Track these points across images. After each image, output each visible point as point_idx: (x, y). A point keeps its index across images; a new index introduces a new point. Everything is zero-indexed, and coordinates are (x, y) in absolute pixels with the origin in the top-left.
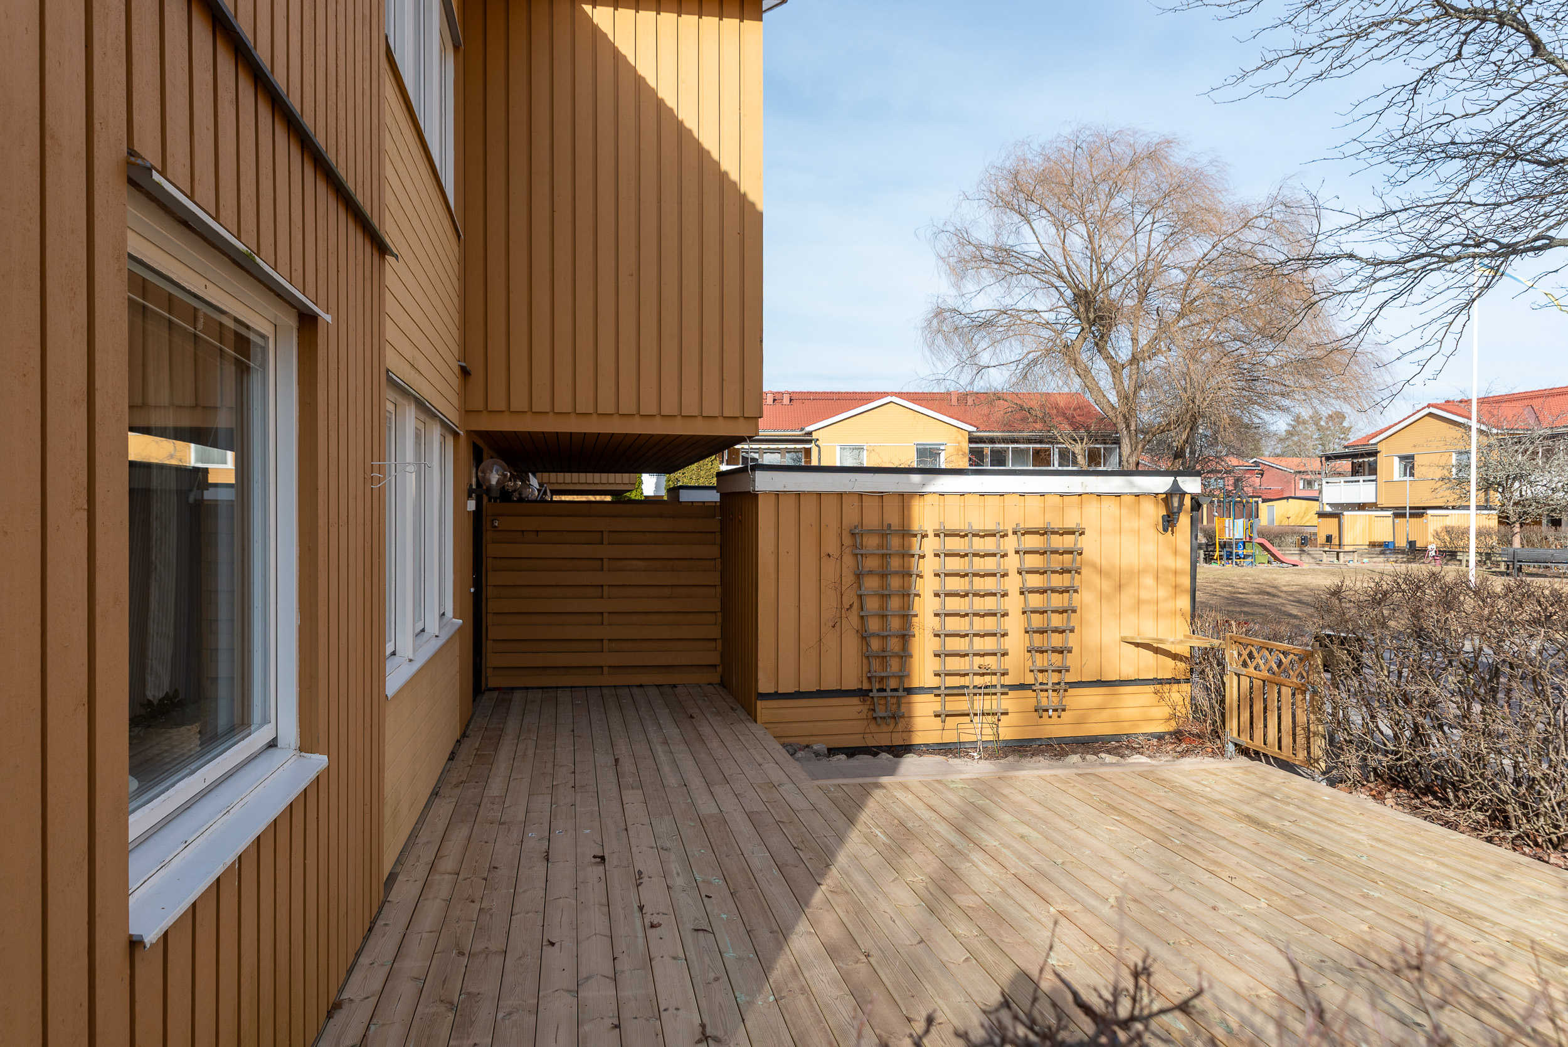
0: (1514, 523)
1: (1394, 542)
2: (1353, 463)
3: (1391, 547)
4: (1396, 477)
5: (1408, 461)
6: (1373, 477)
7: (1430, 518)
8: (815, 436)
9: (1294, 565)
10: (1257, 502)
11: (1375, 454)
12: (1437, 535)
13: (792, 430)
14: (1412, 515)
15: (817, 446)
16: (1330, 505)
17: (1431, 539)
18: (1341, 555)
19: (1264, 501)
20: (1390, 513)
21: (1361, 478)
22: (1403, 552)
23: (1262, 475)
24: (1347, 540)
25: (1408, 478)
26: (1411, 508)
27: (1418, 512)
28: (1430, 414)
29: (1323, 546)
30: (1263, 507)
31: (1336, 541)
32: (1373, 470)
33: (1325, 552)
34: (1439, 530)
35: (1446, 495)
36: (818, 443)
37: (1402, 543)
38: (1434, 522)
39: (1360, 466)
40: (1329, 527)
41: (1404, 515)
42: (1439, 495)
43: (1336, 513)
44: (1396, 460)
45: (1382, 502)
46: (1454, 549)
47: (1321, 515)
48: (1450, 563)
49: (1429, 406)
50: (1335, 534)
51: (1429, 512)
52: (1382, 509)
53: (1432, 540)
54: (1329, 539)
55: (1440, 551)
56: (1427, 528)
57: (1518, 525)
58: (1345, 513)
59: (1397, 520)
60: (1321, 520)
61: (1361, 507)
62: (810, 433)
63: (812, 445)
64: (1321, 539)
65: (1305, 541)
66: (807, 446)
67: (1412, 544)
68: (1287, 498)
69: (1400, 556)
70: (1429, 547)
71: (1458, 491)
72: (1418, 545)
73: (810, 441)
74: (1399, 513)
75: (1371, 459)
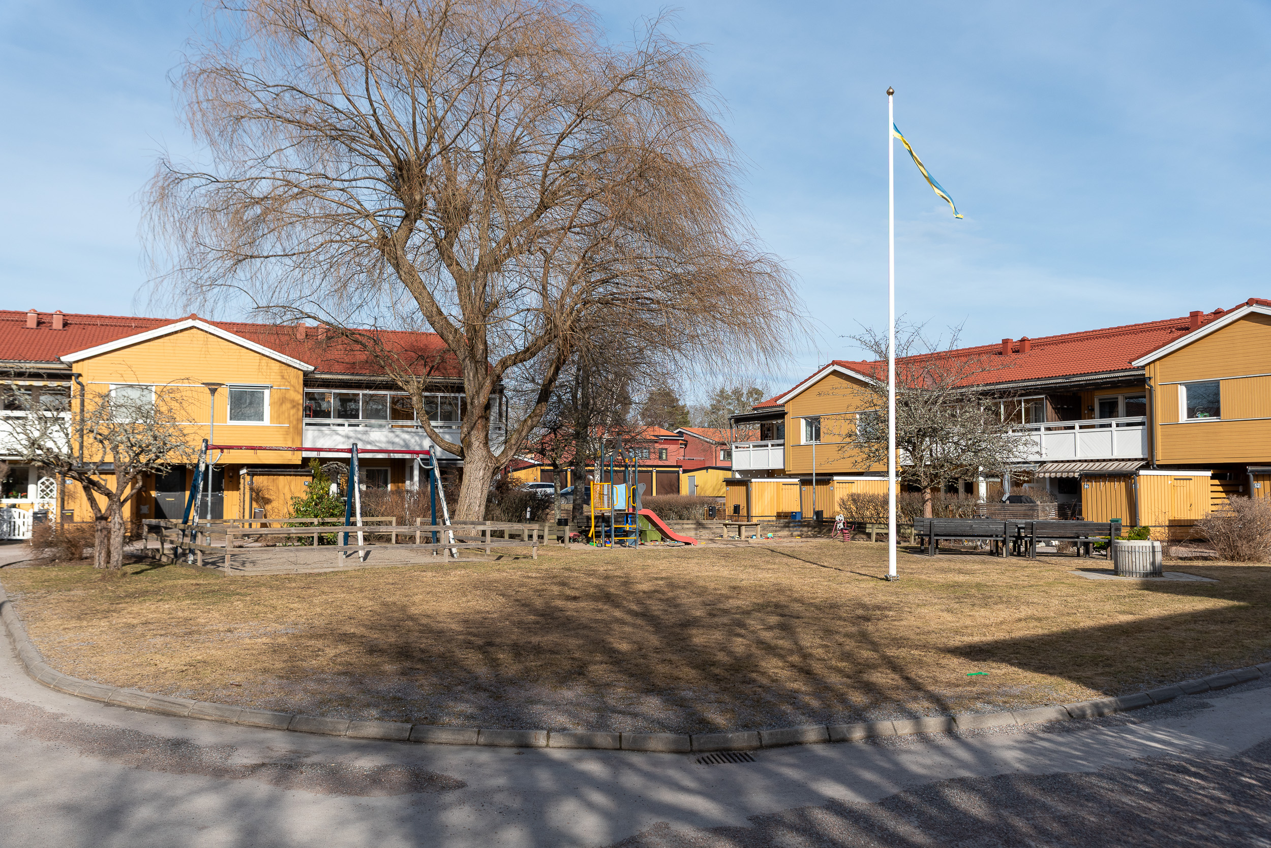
0: (926, 487)
1: (801, 513)
2: (762, 426)
3: (798, 518)
4: (803, 441)
5: (814, 423)
6: (781, 442)
7: (836, 485)
8: (76, 369)
9: (687, 544)
10: (678, 472)
11: (782, 415)
12: (843, 504)
13: (48, 362)
14: (819, 482)
15: (79, 383)
16: (740, 472)
17: (837, 509)
18: (743, 528)
19: (685, 471)
20: (796, 480)
21: (770, 443)
22: (808, 525)
23: (686, 445)
24: (756, 510)
25: (813, 442)
26: (817, 474)
27: (825, 479)
28: (835, 373)
29: (731, 517)
30: (684, 478)
31: (743, 512)
32: (781, 435)
33: (726, 525)
34: (846, 498)
35: (854, 457)
36: (80, 379)
37: (809, 514)
38: (842, 489)
39: (769, 430)
40: (736, 495)
41: (809, 482)
42: (847, 455)
43: (744, 481)
44: (803, 422)
45: (791, 469)
46: (861, 520)
47: (730, 482)
48: (857, 536)
49: (834, 363)
50: (743, 504)
51: (835, 478)
52: (791, 476)
53: (839, 509)
54: (737, 509)
55: (848, 523)
56: (833, 496)
57: (928, 491)
58: (753, 480)
59: (804, 488)
60: (730, 488)
61: (770, 473)
62: (70, 365)
63: (72, 384)
64: (729, 511)
65: (713, 512)
66: (64, 383)
67: (819, 514)
68: (707, 468)
69: (805, 529)
70: (837, 518)
71: (867, 450)
72: (825, 515)
73: (68, 377)
74: (806, 480)
75: (780, 421)
